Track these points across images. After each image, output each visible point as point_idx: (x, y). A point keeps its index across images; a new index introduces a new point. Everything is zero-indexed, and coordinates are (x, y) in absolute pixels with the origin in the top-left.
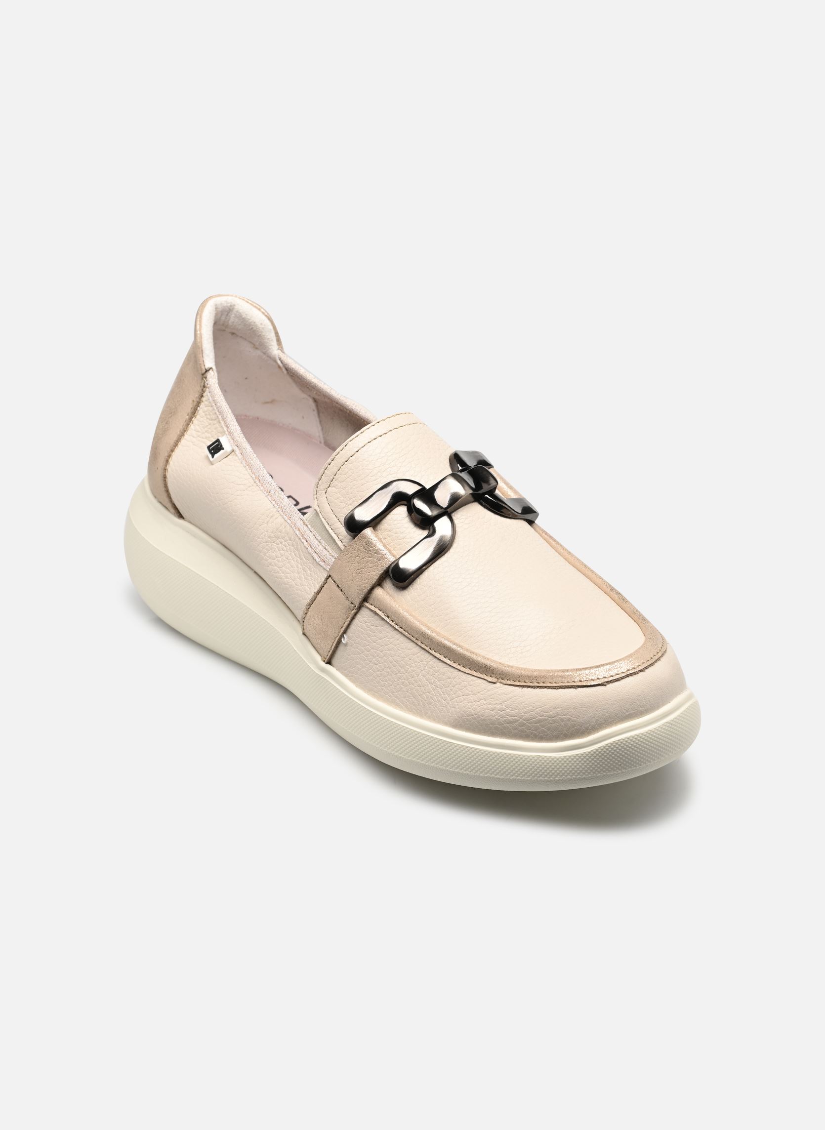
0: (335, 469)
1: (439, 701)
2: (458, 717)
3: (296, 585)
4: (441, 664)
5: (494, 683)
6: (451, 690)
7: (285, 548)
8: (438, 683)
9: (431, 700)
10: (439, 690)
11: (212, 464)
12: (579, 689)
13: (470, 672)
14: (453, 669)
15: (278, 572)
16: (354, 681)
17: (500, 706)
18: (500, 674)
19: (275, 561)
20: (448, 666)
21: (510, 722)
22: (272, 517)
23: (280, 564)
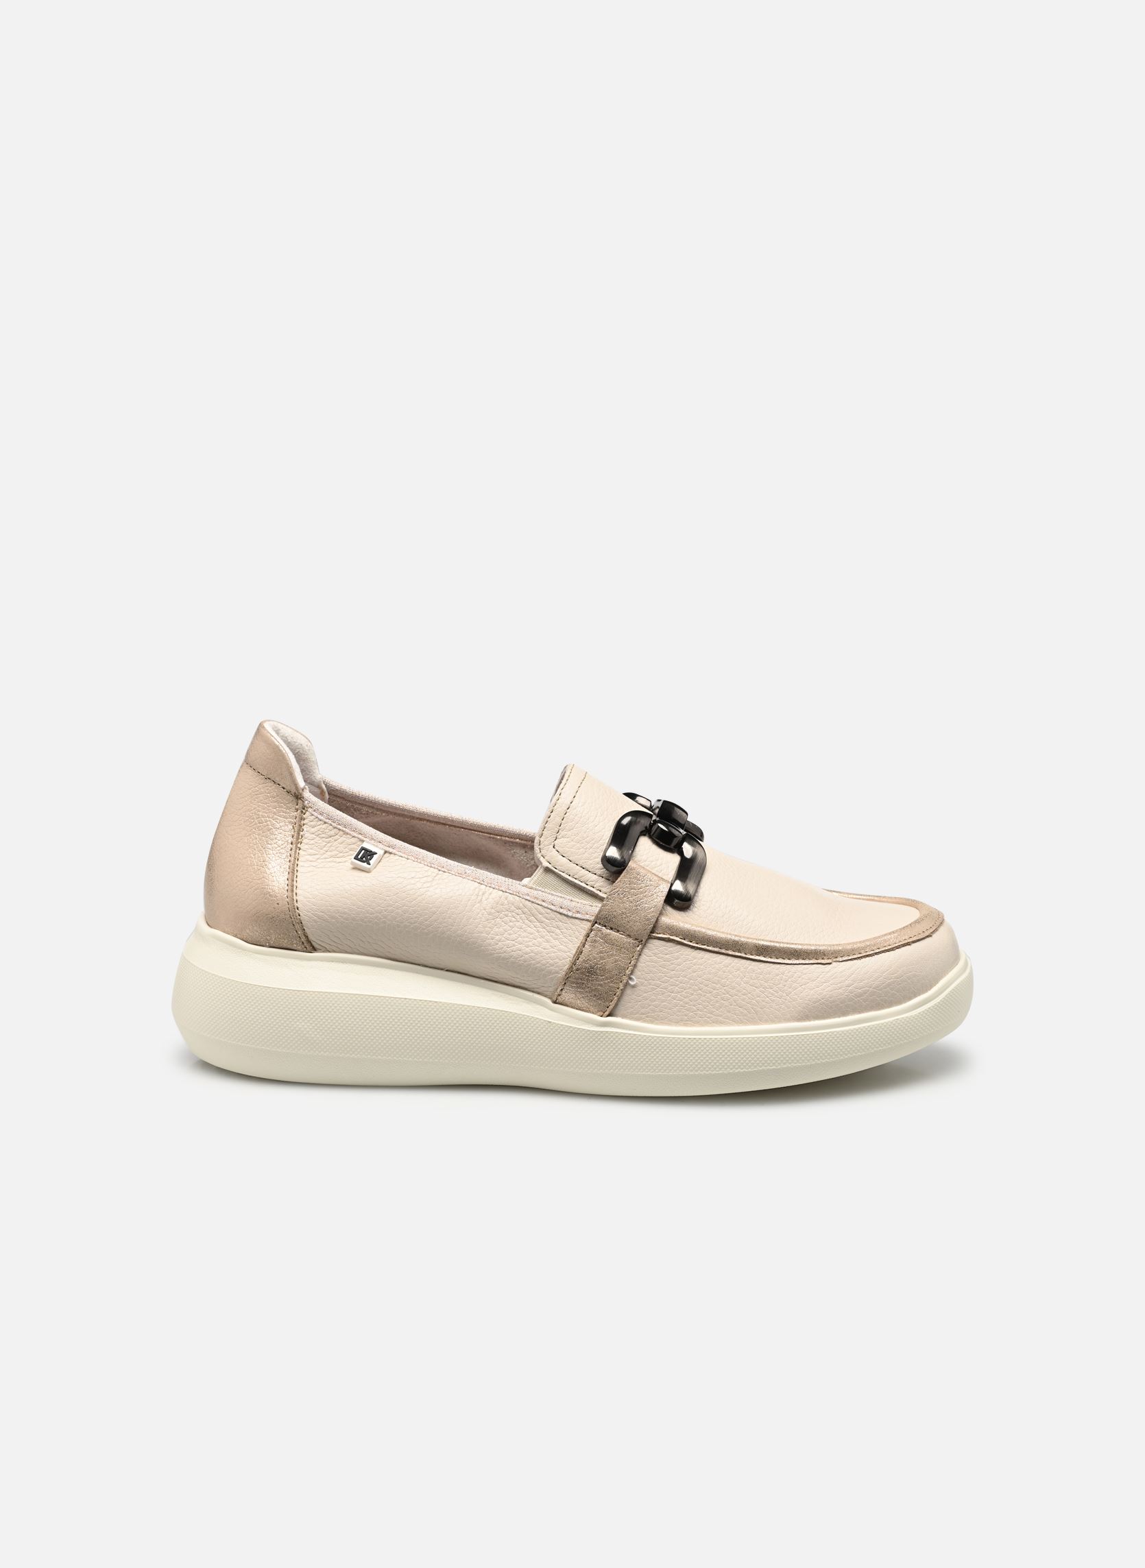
0: (559, 820)
1: (773, 1001)
2: (804, 1008)
3: (545, 949)
4: (763, 965)
5: (830, 964)
6: (785, 986)
7: (513, 919)
8: (766, 984)
9: (764, 1003)
10: (771, 990)
11: (368, 871)
12: (913, 945)
13: (797, 962)
14: (778, 966)
15: (514, 945)
16: (653, 1020)
17: (847, 982)
18: (832, 954)
19: (504, 936)
20: (771, 964)
21: (860, 995)
22: (483, 894)
23: (514, 936)
